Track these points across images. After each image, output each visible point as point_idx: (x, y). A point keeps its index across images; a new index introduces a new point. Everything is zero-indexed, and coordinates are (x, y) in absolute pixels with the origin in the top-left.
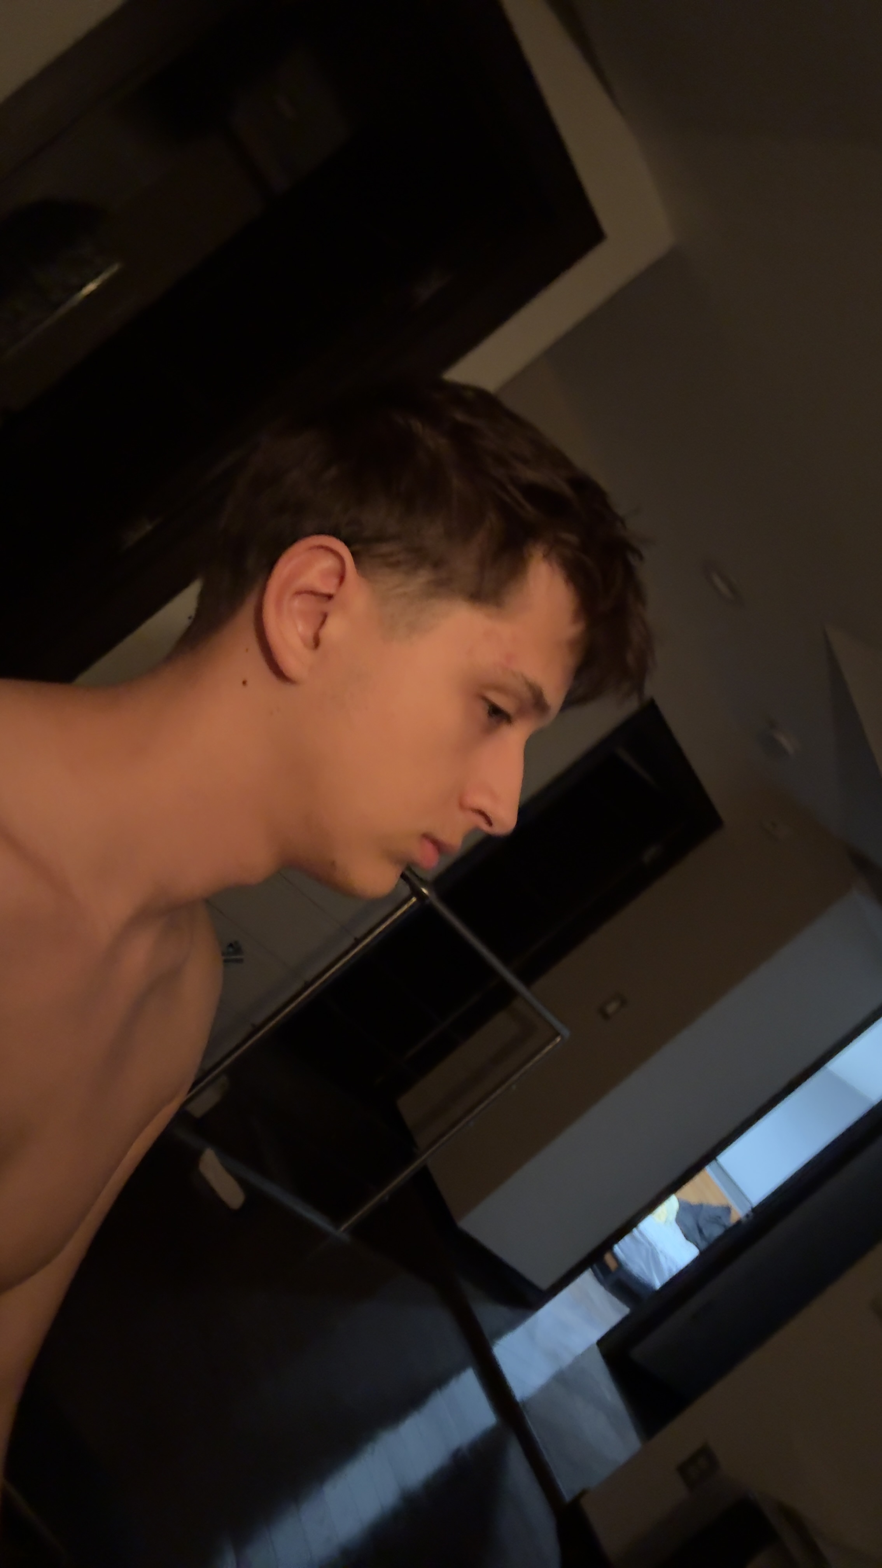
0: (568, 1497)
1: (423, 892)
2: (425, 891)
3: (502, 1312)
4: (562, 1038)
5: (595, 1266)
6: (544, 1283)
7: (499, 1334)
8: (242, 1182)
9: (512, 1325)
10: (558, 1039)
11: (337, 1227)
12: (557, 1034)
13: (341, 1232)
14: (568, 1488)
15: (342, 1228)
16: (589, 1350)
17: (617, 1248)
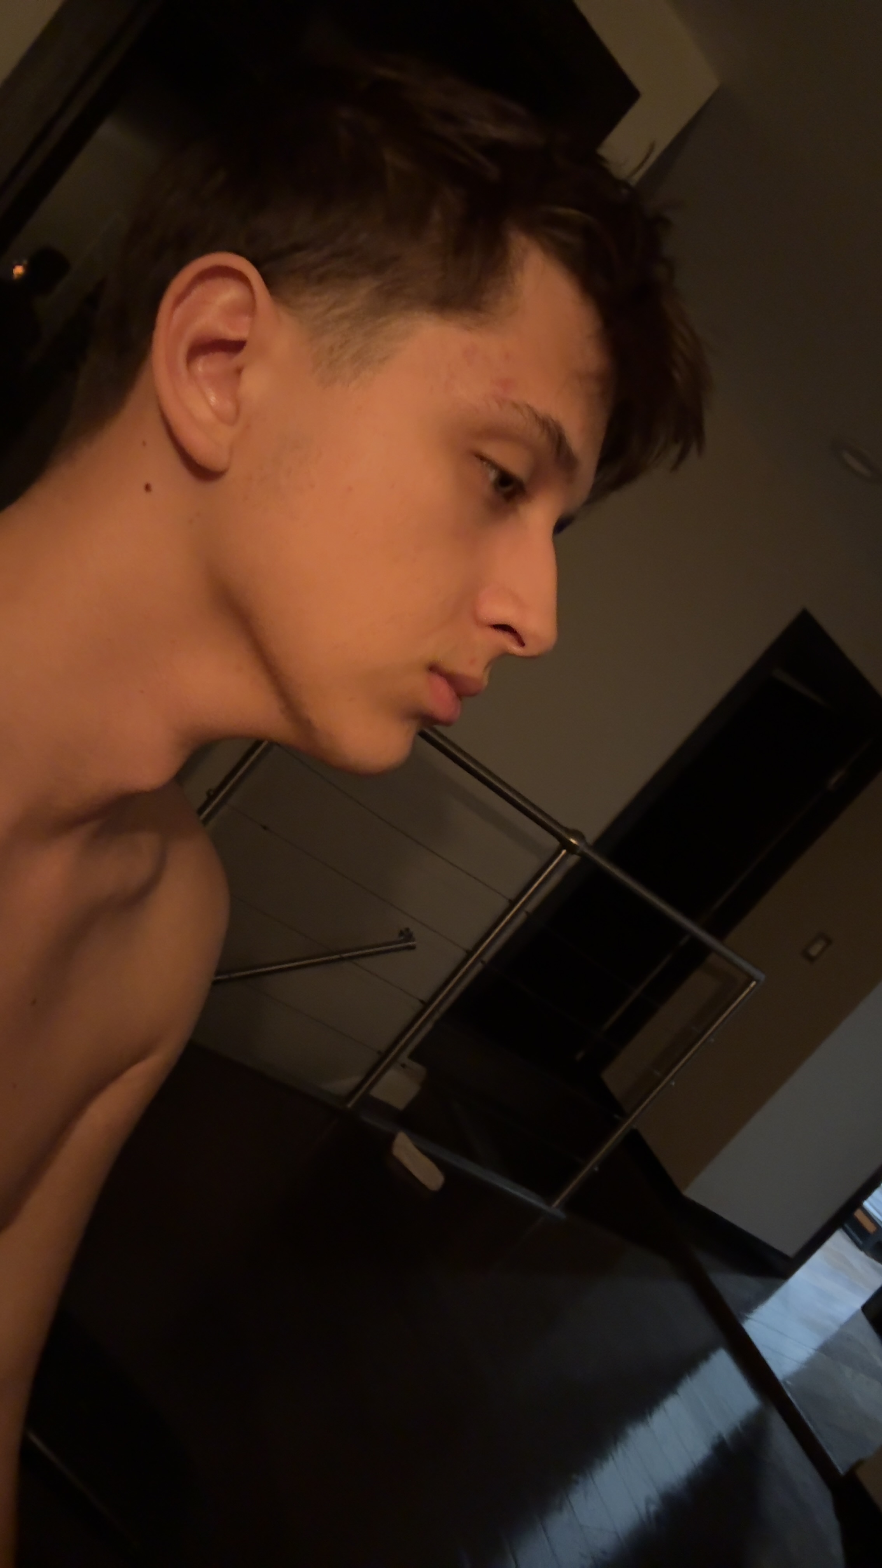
0: (842, 1471)
1: (571, 843)
2: (573, 841)
3: (752, 1283)
4: (758, 981)
5: (846, 1226)
6: (790, 1250)
7: (751, 1305)
8: (440, 1164)
9: (763, 1296)
10: (753, 984)
11: (549, 1203)
12: (751, 978)
13: (555, 1209)
14: (841, 1461)
15: (557, 1202)
16: (853, 1318)
17: (866, 1204)
